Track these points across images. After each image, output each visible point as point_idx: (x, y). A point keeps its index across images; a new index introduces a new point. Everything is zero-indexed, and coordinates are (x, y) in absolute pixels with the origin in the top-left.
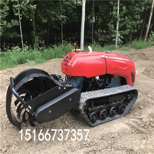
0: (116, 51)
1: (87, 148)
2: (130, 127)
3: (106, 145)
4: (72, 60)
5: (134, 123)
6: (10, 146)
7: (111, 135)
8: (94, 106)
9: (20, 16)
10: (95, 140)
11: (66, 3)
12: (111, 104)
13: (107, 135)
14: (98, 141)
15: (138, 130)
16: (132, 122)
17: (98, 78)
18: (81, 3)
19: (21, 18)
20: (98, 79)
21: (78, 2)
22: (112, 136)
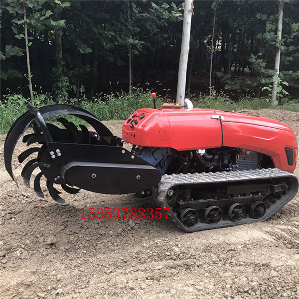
0: (271, 111)
1: (173, 261)
2: (274, 238)
3: (214, 260)
4: (146, 120)
5: (283, 233)
6: (12, 250)
7: (229, 246)
8: (191, 199)
9: (28, 39)
10: (192, 250)
11: (142, 16)
12: (231, 197)
13: (219, 246)
14: (198, 253)
15: (290, 243)
16: (280, 231)
17: (202, 152)
18: (180, 16)
19: (31, 43)
20: (202, 154)
21: (174, 14)
22: (230, 248)
